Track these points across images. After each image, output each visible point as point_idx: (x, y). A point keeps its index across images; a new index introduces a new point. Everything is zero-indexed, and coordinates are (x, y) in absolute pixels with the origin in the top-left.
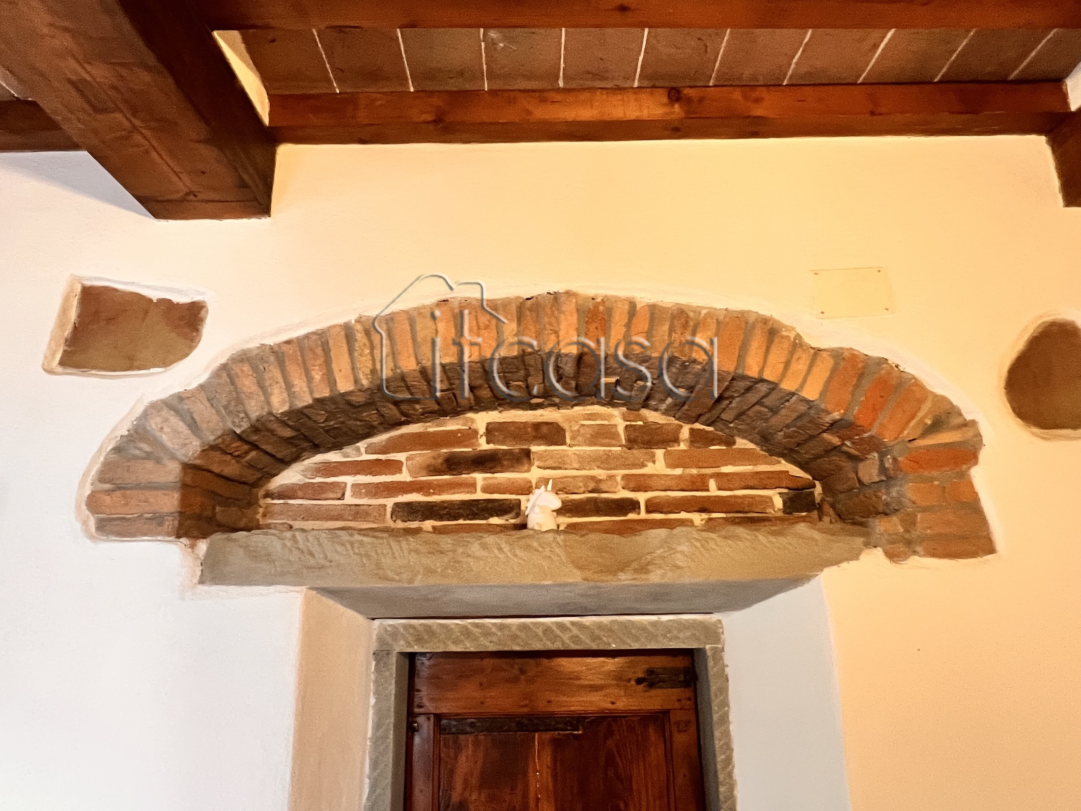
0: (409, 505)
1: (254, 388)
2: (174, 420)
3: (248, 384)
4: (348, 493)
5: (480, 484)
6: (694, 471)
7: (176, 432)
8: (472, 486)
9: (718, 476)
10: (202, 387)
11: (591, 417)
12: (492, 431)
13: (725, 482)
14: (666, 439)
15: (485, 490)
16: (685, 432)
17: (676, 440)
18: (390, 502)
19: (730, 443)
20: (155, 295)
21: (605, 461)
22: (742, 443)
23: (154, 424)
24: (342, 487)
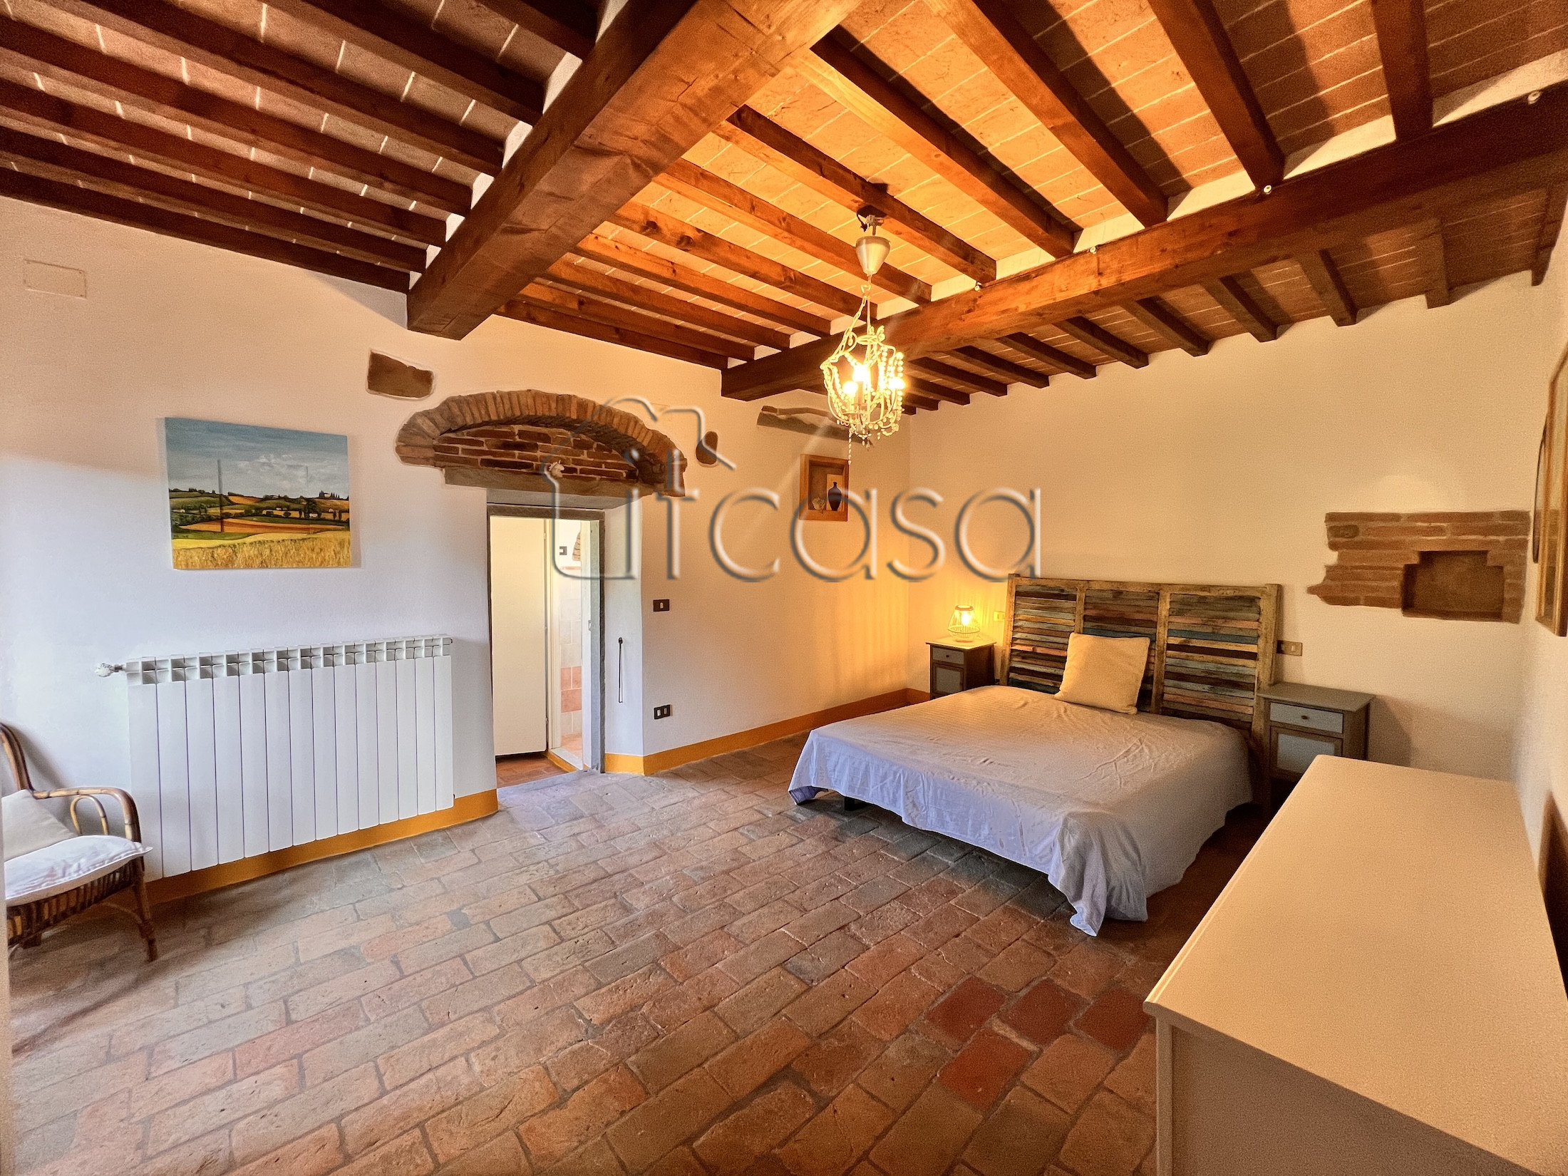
0: (488, 460)
1: (459, 413)
2: (427, 421)
3: (456, 410)
4: (460, 452)
5: (517, 455)
6: (598, 460)
7: (429, 426)
8: (513, 456)
9: (606, 463)
10: (437, 409)
11: (560, 433)
12: (521, 434)
13: (608, 465)
14: (588, 447)
15: (519, 458)
16: (595, 446)
17: (592, 447)
18: (480, 458)
19: (610, 451)
20: (408, 364)
21: (565, 452)
22: (614, 452)
23: (419, 421)
24: (457, 449)
